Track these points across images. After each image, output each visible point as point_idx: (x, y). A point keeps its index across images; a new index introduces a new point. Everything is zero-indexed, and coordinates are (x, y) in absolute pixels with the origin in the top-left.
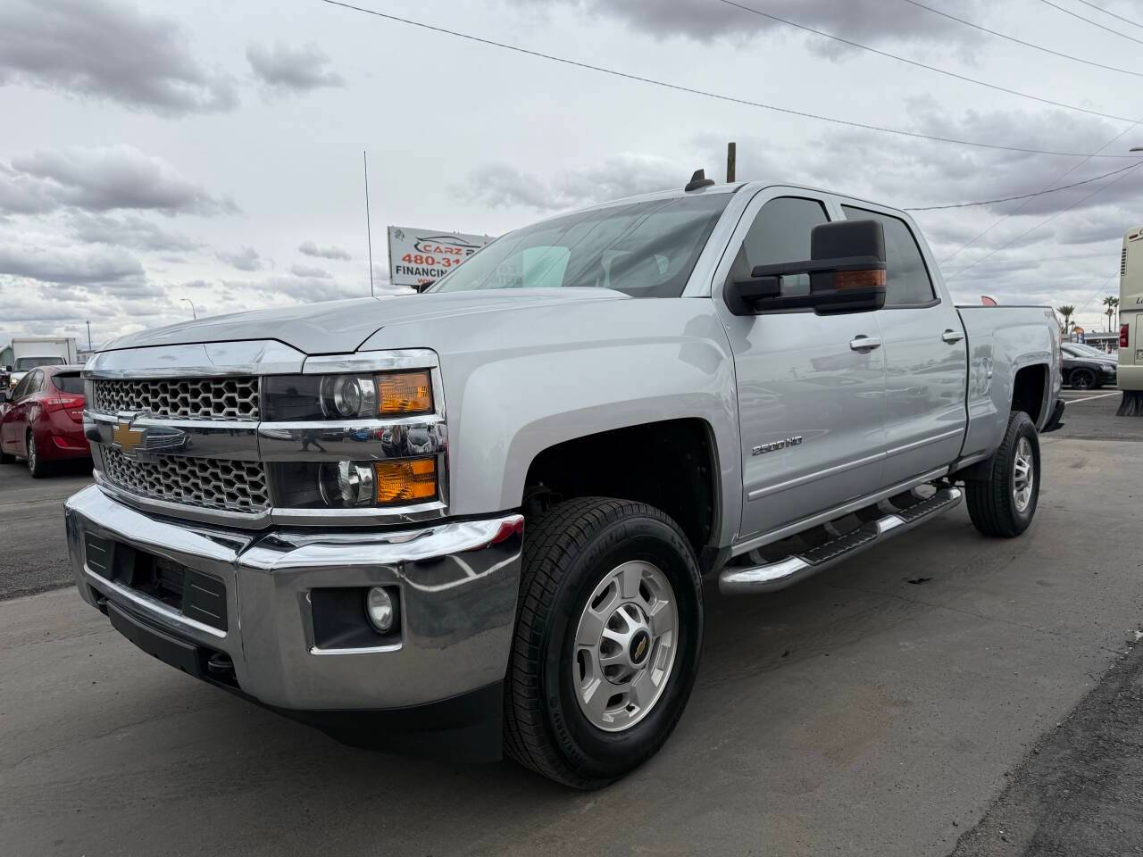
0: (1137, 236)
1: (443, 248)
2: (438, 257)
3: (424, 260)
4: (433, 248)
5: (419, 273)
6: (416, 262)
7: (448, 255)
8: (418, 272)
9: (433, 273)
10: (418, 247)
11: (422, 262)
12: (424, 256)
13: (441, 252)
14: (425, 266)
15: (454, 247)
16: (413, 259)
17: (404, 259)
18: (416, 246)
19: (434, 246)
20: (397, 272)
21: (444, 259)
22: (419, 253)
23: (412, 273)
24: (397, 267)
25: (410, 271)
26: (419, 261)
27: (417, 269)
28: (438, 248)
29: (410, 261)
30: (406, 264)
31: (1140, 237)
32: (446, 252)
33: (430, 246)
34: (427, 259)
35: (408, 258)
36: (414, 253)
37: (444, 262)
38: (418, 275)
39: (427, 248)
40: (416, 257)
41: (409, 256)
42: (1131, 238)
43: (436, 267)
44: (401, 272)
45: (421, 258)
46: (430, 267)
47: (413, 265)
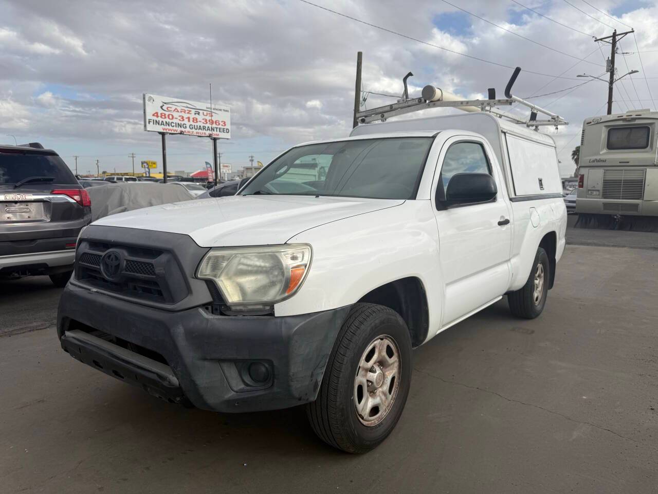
0: (591, 122)
1: (179, 109)
2: (176, 115)
3: (167, 116)
4: (173, 109)
5: (164, 124)
6: (161, 117)
7: (183, 114)
8: (162, 124)
9: (173, 124)
10: (163, 108)
11: (165, 118)
12: (167, 113)
13: (178, 111)
14: (167, 120)
15: (186, 109)
16: (159, 115)
17: (153, 115)
18: (161, 107)
19: (174, 107)
20: (149, 123)
21: (180, 116)
22: (164, 112)
23: (159, 124)
24: (149, 120)
25: (157, 123)
26: (163, 117)
27: (162, 122)
28: (176, 109)
29: (157, 116)
30: (155, 118)
31: (592, 123)
32: (181, 112)
33: (171, 108)
34: (169, 115)
35: (156, 114)
36: (160, 111)
37: (180, 118)
38: (163, 126)
39: (169, 109)
40: (161, 114)
41: (157, 113)
42: (587, 124)
43: (174, 121)
44: (151, 123)
45: (165, 115)
46: (171, 121)
47: (160, 119)
